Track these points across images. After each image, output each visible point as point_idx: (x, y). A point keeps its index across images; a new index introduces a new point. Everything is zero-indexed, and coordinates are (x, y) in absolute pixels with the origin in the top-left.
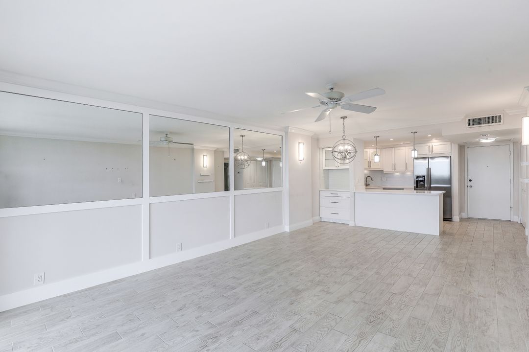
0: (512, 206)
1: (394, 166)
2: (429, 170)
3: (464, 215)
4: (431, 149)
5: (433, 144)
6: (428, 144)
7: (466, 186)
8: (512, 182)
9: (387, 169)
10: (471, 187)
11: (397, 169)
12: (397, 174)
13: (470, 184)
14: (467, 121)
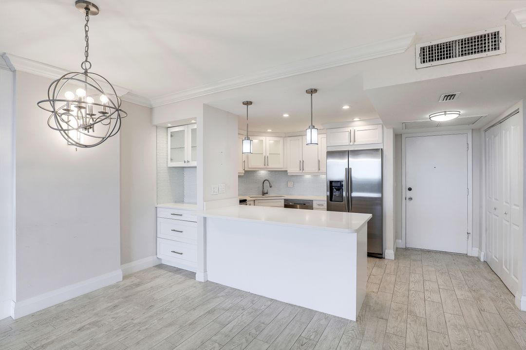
0: (470, 231)
1: (302, 163)
2: (348, 171)
3: (401, 244)
4: (352, 137)
5: (355, 128)
6: (348, 129)
7: (404, 199)
8: (470, 193)
9: (293, 169)
10: (411, 199)
11: (306, 169)
12: (308, 177)
13: (409, 194)
14: (418, 52)
